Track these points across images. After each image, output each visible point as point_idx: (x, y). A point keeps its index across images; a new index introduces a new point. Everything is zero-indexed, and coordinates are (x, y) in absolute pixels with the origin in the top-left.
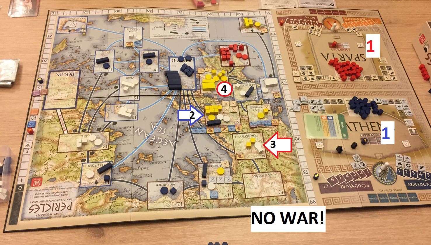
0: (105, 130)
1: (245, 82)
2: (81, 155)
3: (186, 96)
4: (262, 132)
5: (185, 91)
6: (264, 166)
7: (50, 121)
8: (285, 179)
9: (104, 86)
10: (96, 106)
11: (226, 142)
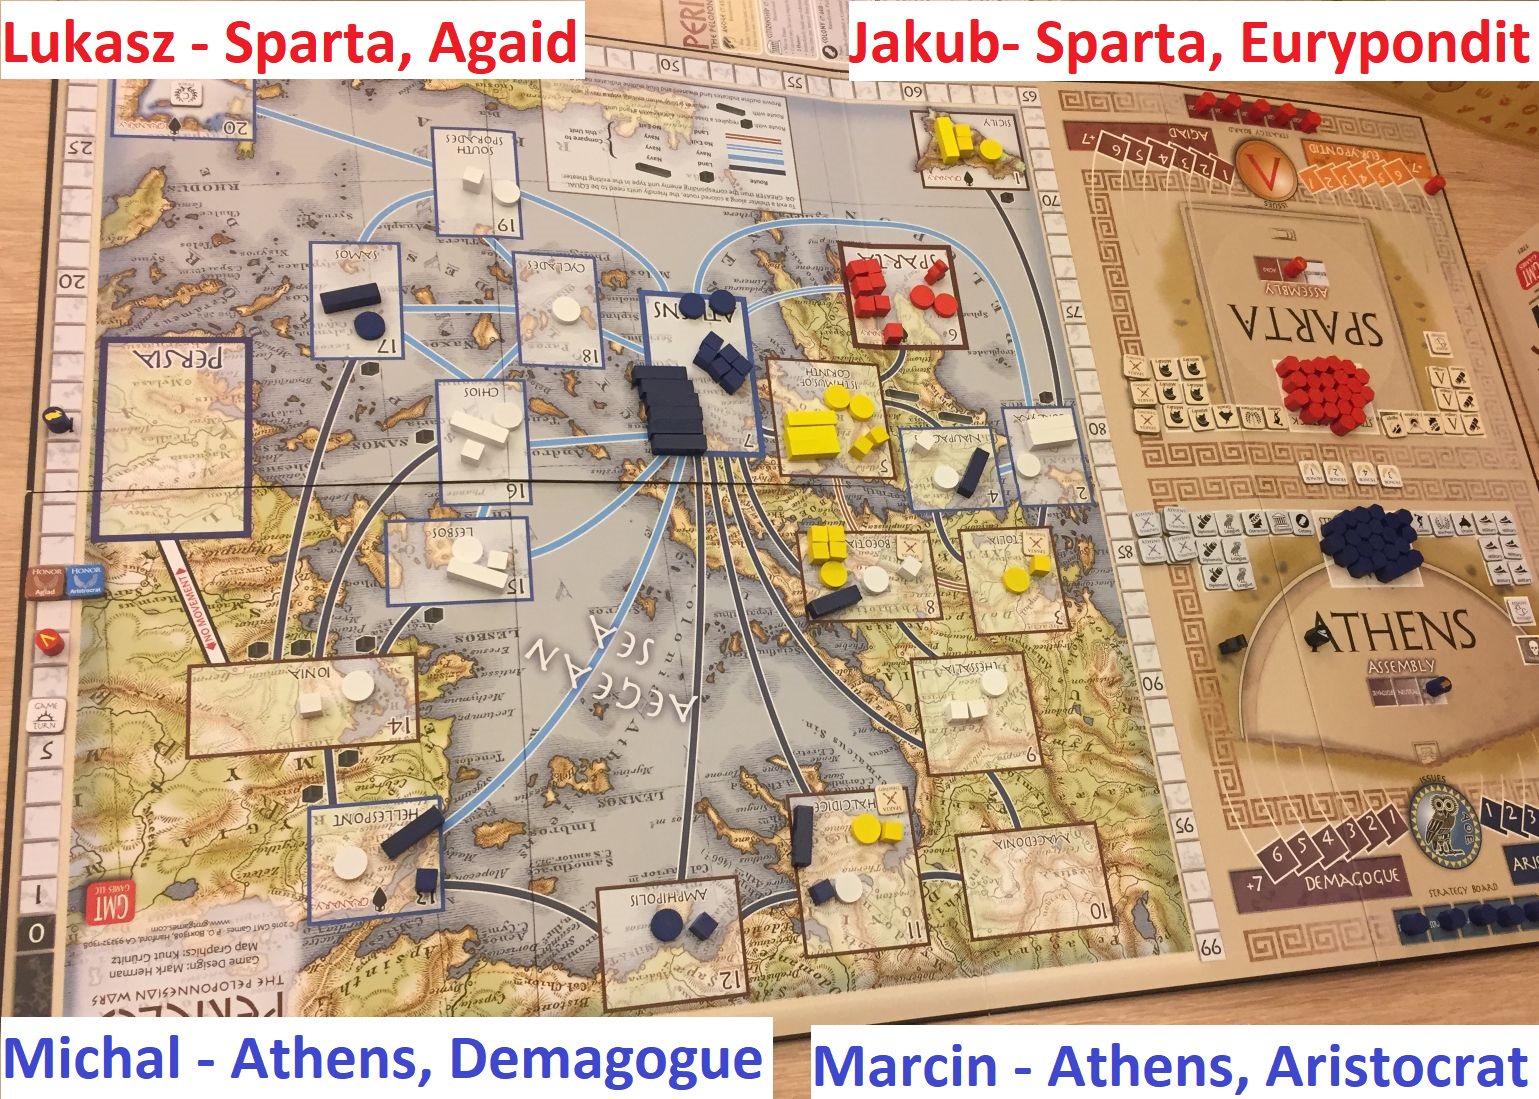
0: (393, 648)
1: (950, 423)
2: (300, 768)
3: (721, 484)
4: (1022, 653)
5: (719, 463)
6: (1033, 801)
7: (135, 599)
8: (1111, 855)
9: (366, 428)
10: (344, 529)
11: (891, 699)
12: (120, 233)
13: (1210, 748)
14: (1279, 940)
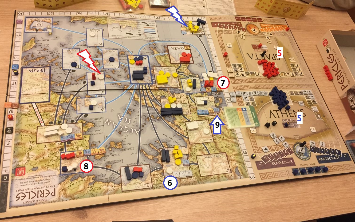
0: (78, 122)
1: (191, 77)
2: (59, 145)
3: (144, 89)
4: (208, 120)
5: (144, 86)
6: (212, 149)
7: (27, 114)
8: (230, 159)
9: (73, 81)
10: (68, 100)
11: (181, 129)
12: (26, 49)
13: (249, 137)
14: (267, 175)
